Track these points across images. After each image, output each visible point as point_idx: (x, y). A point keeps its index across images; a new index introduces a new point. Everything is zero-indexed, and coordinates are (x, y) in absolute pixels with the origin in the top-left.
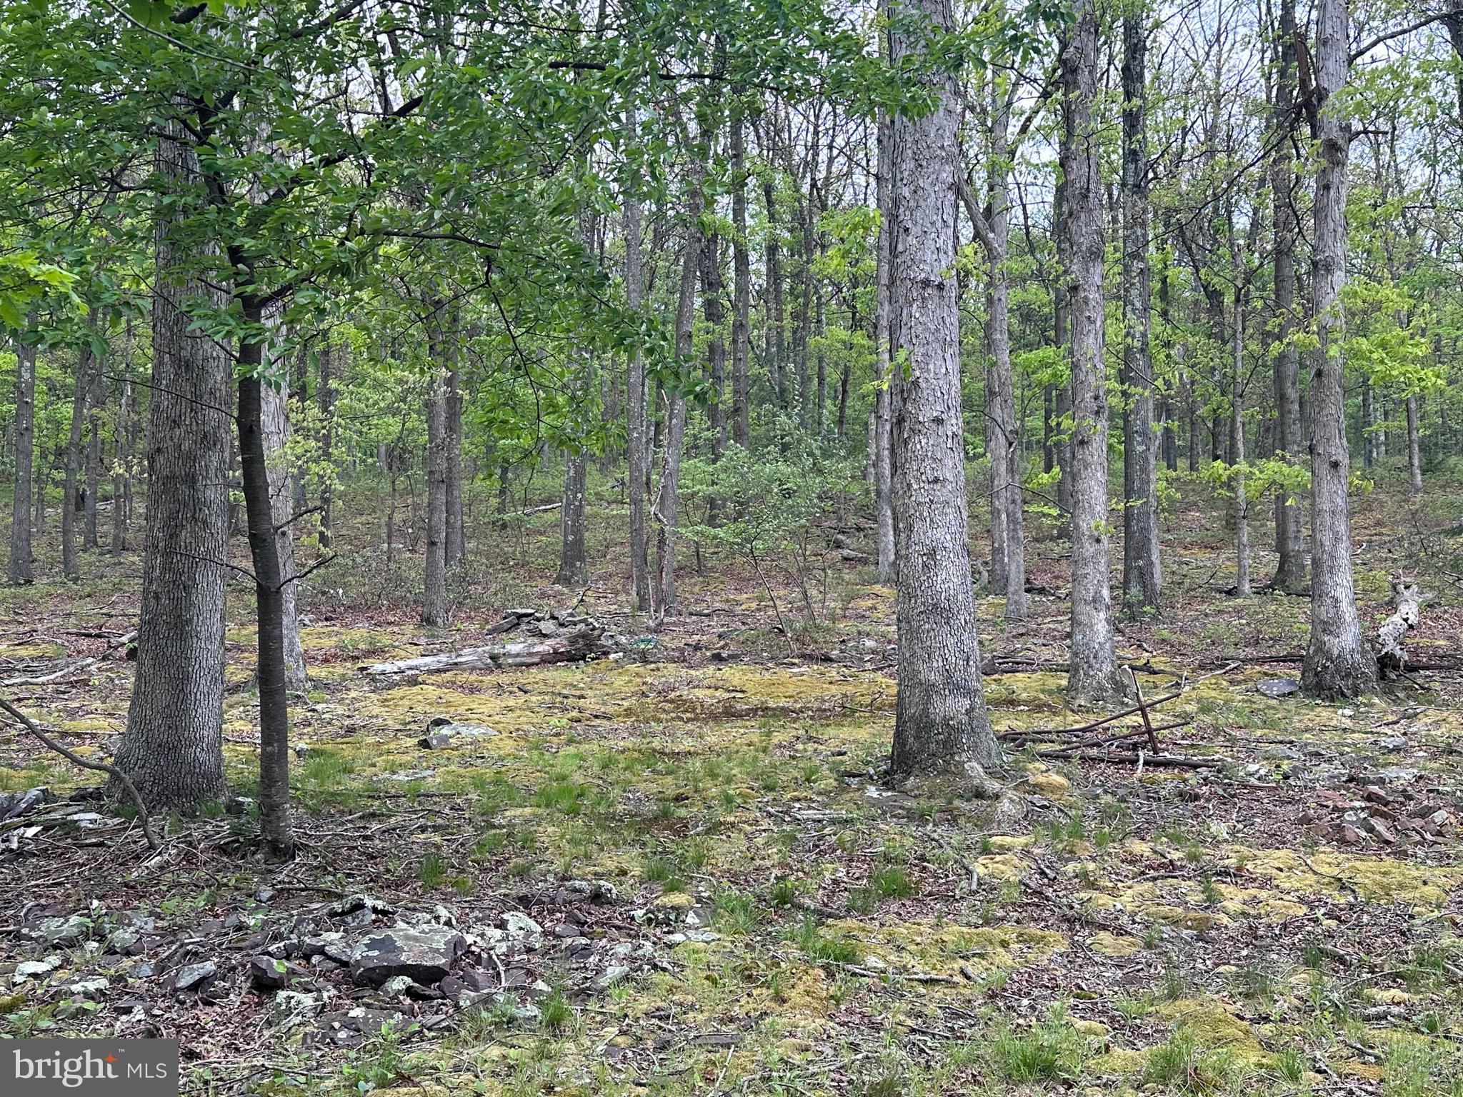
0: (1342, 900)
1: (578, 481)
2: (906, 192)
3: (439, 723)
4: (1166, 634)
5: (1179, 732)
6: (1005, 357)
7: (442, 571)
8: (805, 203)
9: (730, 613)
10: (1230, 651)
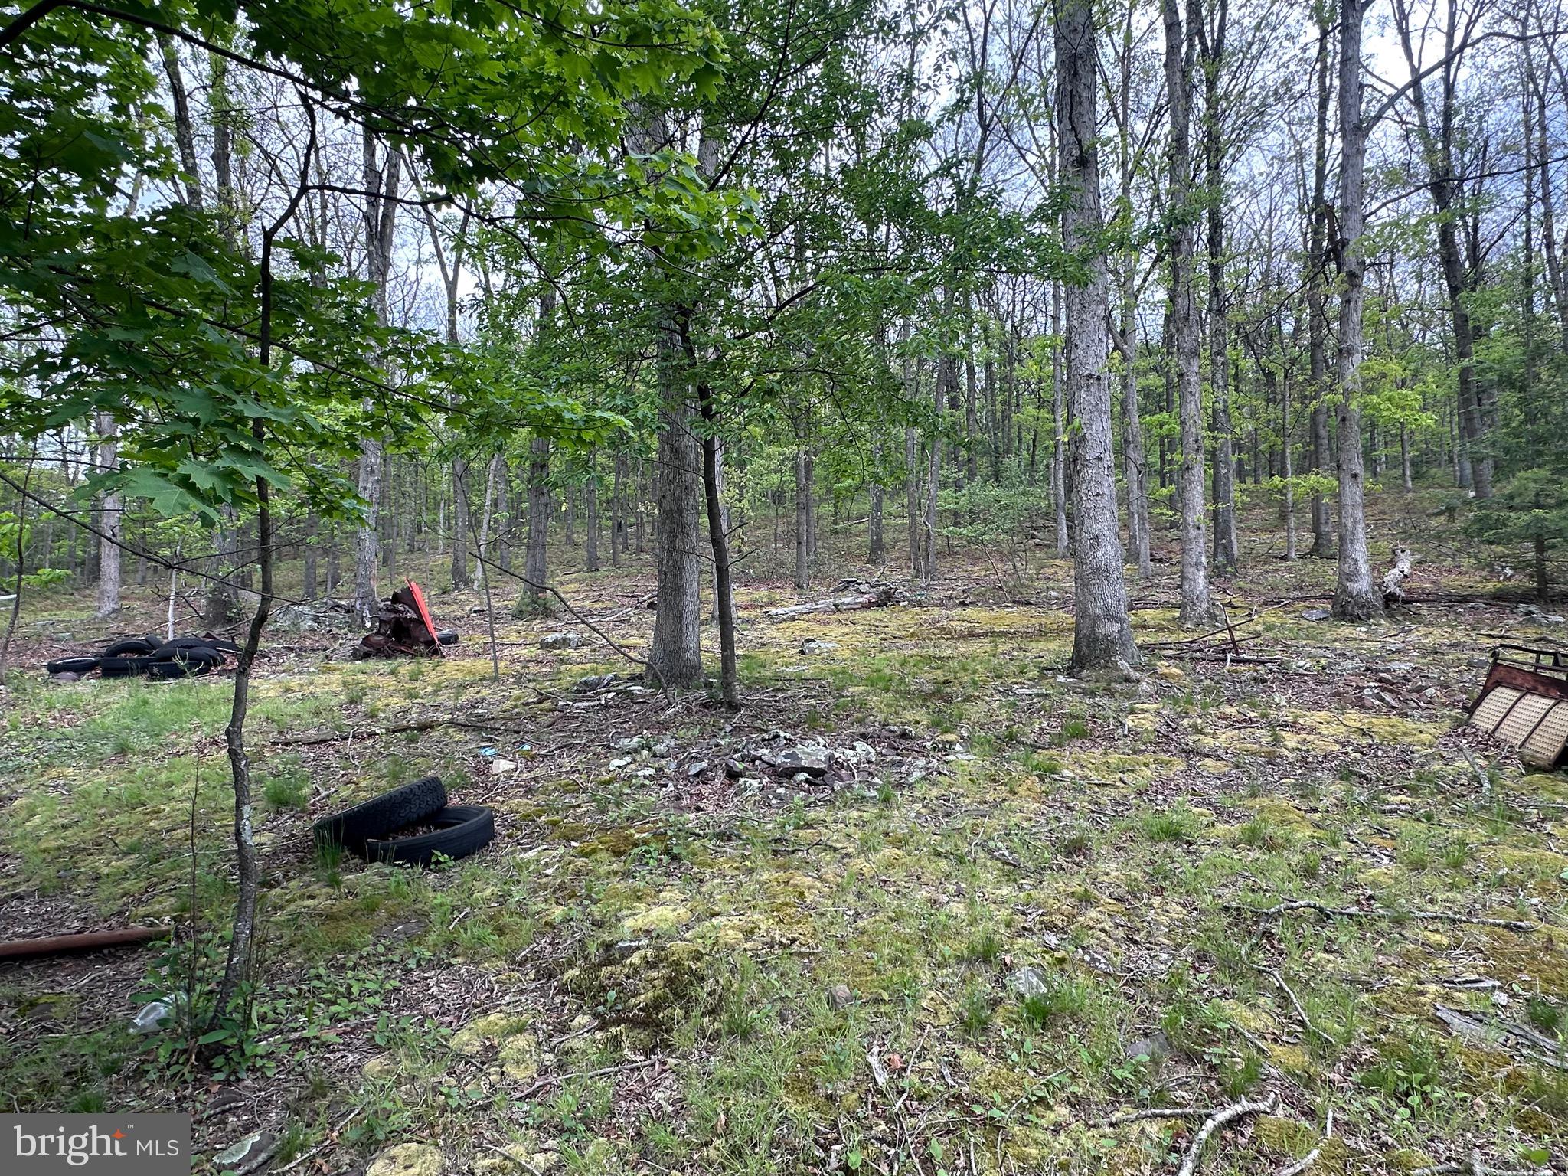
0: (1364, 741)
1: (878, 506)
2: (1076, 323)
3: (809, 641)
4: (1241, 584)
5: (1252, 643)
6: (1136, 419)
7: (806, 558)
8: (1008, 336)
9: (969, 579)
10: (1284, 594)
